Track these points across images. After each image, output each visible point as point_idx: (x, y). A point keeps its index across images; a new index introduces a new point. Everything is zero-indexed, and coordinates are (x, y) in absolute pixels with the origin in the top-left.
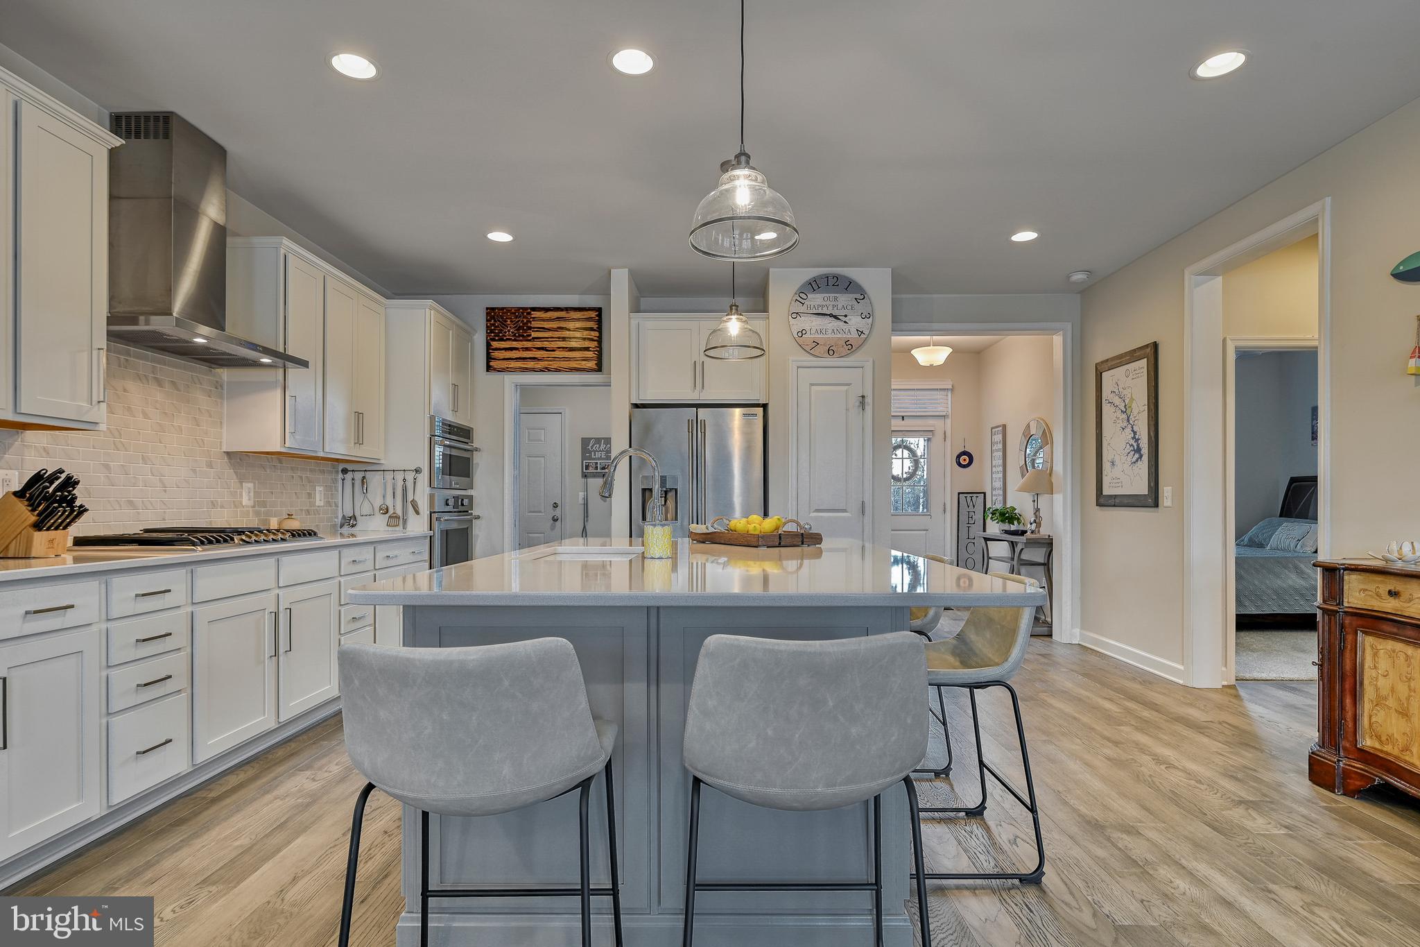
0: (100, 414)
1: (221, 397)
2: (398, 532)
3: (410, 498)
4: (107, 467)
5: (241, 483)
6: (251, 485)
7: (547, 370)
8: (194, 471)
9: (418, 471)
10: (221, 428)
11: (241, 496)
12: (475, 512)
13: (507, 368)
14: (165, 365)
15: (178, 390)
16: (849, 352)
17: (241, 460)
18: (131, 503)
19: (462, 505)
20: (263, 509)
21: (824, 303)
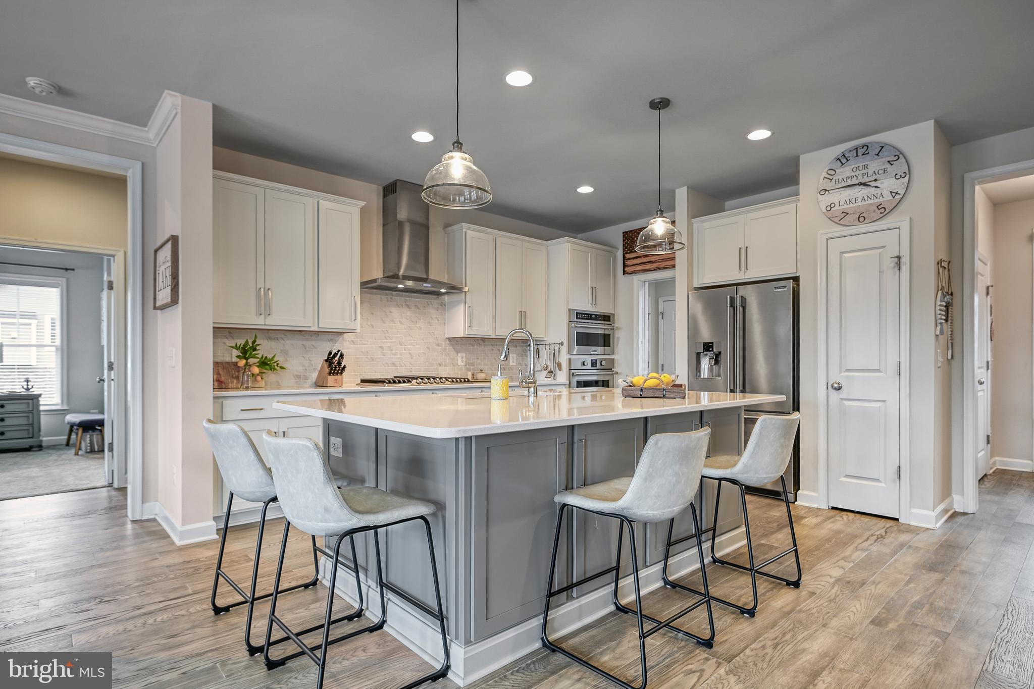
0: (357, 325)
1: (445, 311)
2: (550, 381)
3: (557, 361)
4: (382, 348)
5: (457, 354)
6: (464, 355)
7: (659, 269)
8: (429, 348)
9: (562, 344)
10: (445, 325)
11: (457, 360)
12: (615, 370)
13: (635, 271)
14: (412, 298)
15: (419, 309)
16: (882, 215)
17: (457, 341)
18: (393, 364)
19: (601, 365)
20: (472, 367)
21: (854, 174)
